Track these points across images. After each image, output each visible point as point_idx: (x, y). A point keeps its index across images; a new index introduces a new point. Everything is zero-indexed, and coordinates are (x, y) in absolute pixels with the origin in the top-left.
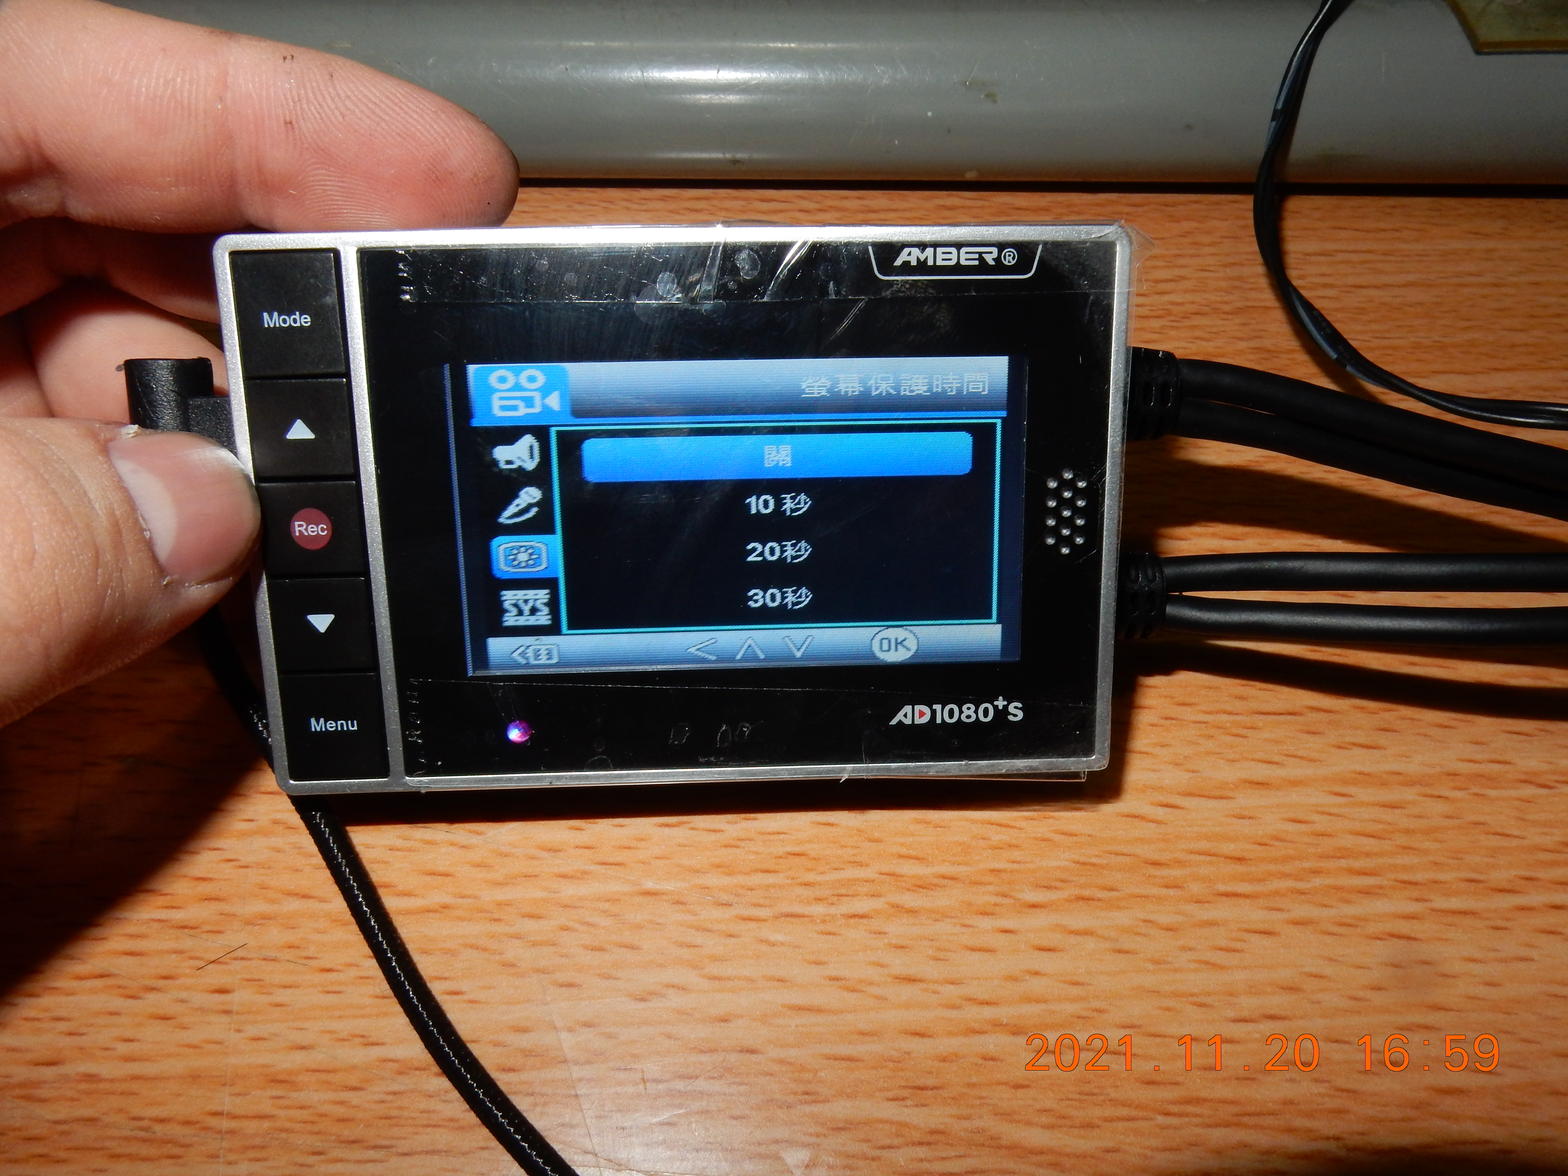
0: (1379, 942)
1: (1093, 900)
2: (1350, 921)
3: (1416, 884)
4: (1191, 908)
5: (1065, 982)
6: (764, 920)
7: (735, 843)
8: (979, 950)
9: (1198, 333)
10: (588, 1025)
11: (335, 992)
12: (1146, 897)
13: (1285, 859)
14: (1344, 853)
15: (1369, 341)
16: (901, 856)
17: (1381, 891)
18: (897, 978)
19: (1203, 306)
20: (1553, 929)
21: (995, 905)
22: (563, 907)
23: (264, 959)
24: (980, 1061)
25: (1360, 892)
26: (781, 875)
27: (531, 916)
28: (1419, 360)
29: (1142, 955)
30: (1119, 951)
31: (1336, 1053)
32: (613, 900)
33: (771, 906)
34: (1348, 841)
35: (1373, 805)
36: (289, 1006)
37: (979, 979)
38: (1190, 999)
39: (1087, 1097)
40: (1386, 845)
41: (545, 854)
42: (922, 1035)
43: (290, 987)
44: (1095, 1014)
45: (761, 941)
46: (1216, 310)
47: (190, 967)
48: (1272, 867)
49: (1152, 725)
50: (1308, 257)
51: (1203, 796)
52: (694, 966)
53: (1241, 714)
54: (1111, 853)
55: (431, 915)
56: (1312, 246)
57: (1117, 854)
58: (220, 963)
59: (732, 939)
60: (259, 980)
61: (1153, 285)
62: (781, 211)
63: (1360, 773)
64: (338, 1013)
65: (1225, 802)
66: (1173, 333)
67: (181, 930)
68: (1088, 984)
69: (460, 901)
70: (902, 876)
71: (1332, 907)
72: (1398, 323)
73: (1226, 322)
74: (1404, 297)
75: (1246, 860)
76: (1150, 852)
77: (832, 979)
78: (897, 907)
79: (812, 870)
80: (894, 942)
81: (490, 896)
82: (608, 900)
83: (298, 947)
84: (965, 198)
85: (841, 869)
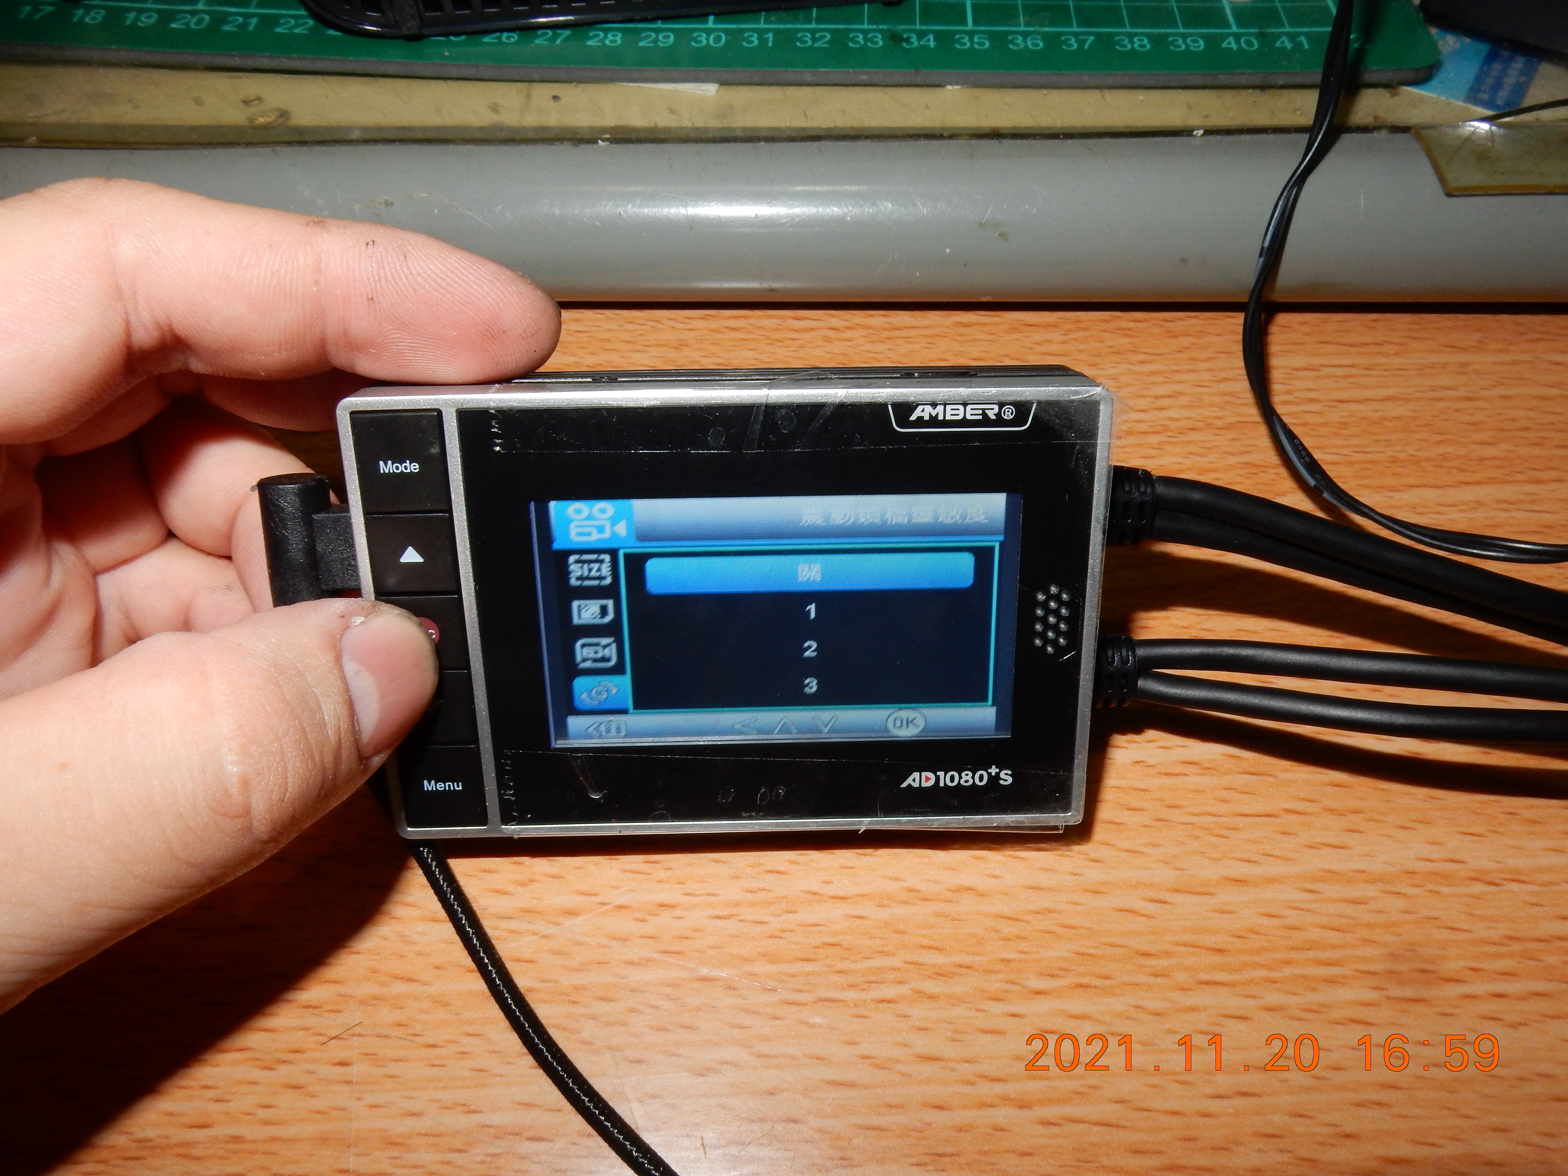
0: (1340, 1026)
1: (1090, 987)
2: (1315, 1007)
3: (1374, 974)
4: (1176, 995)
6: (805, 1004)
7: (778, 934)
8: (991, 1032)
9: (1192, 449)
10: (654, 1097)
11: (439, 1066)
12: (1137, 985)
13: (1259, 952)
14: (1312, 945)
15: (1349, 455)
16: (922, 947)
17: (1343, 980)
18: (919, 1057)
19: (1199, 421)
20: (1494, 1015)
21: (1006, 991)
22: (631, 991)
23: (378, 1036)
24: (991, 1132)
25: (1325, 981)
26: (819, 964)
27: (603, 999)
29: (1132, 1037)
31: (1301, 1127)
32: (674, 985)
33: (810, 992)
34: (1316, 934)
35: (1338, 900)
36: (400, 1077)
37: (990, 1058)
38: (1174, 1077)
39: (1083, 1164)
40: (1349, 938)
41: (614, 943)
42: (940, 1108)
43: (401, 1060)
44: (1091, 1090)
45: (802, 1023)
46: (1209, 426)
47: (316, 1043)
48: (1248, 958)
49: (1144, 826)
50: (1295, 372)
51: (1189, 893)
52: (745, 1045)
53: (1224, 816)
54: (1107, 945)
56: (1300, 361)
57: (1112, 946)
58: (340, 1039)
59: (778, 1022)
60: (375, 1054)
61: (1154, 400)
62: (812, 329)
63: (1328, 871)
64: (442, 1084)
65: (1208, 897)
66: (1169, 448)
67: (306, 1010)
69: (543, 985)
70: (924, 965)
71: (1300, 994)
72: (1375, 438)
73: (1219, 438)
74: (1382, 411)
75: (1225, 951)
76: (1140, 943)
77: (864, 1057)
78: (920, 993)
79: (846, 959)
80: (917, 1024)
81: (568, 980)
82: (670, 986)
83: (406, 1025)
84: (981, 315)
85: (871, 958)
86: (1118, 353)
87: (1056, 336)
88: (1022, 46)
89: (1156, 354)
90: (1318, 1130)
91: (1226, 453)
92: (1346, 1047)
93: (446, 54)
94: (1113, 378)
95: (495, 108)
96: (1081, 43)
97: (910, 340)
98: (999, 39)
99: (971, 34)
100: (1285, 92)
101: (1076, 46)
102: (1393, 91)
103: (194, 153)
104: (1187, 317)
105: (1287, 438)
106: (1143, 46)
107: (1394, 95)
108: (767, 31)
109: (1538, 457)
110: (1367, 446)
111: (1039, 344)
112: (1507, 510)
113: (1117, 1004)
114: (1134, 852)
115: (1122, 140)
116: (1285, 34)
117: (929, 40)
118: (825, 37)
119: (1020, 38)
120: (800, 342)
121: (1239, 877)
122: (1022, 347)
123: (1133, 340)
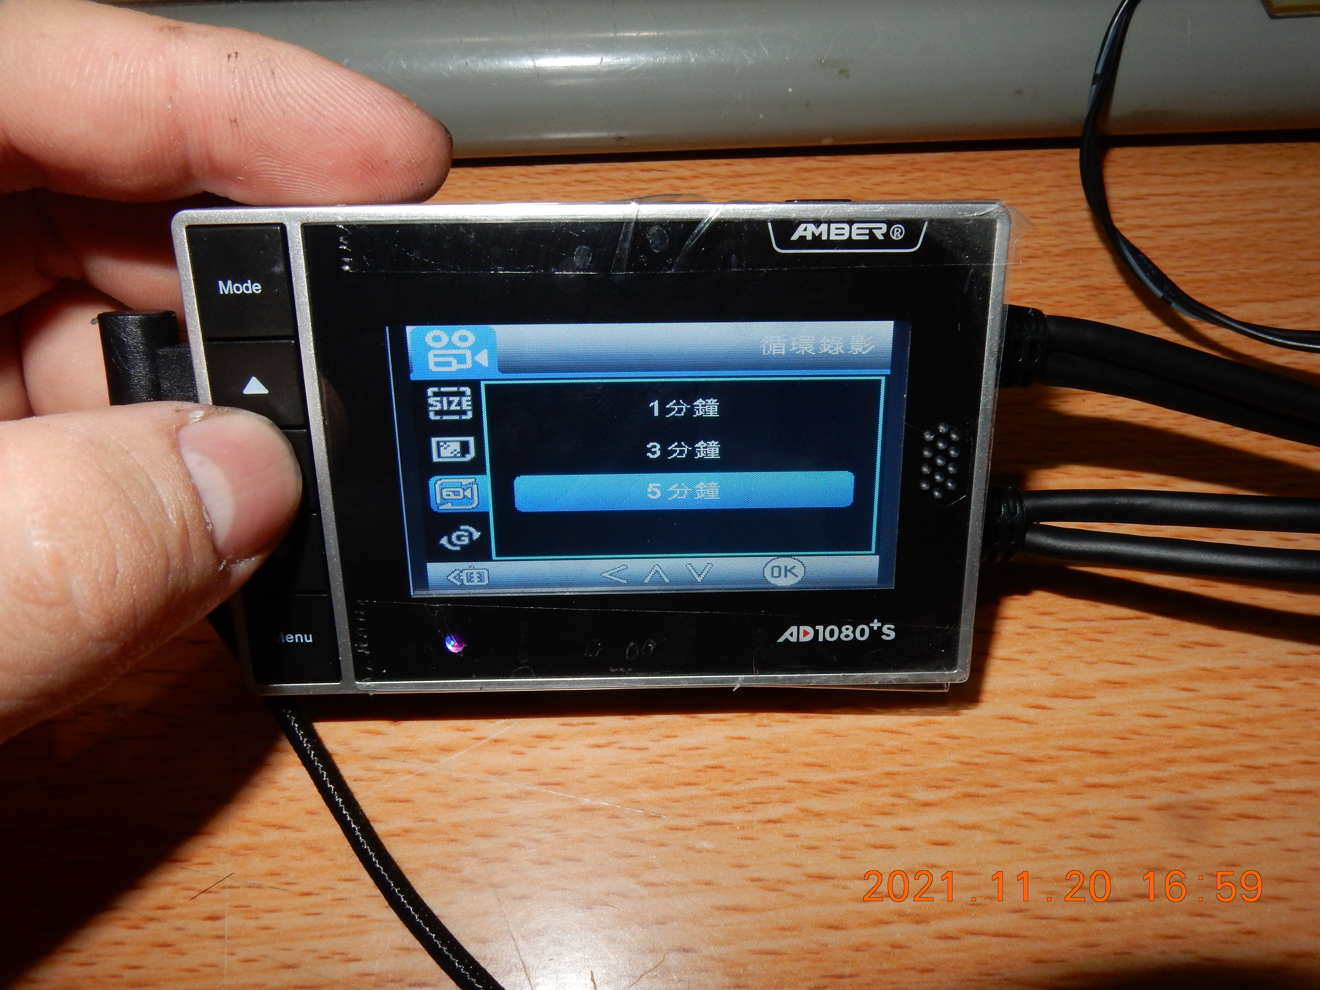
0: (1230, 823)
1: (978, 796)
3: (1259, 768)
4: (1066, 800)
6: (691, 829)
7: (660, 759)
8: (882, 847)
9: (1033, 275)
11: (314, 914)
12: (1024, 791)
13: (1143, 752)
14: (1194, 743)
16: (807, 765)
17: (1229, 776)
18: (810, 877)
19: (1036, 249)
21: (893, 805)
22: (512, 825)
23: (250, 887)
24: (889, 950)
25: (1210, 778)
26: (702, 787)
27: (483, 835)
28: (1229, 291)
29: (1024, 845)
30: (1004, 842)
31: (1201, 926)
32: (555, 817)
33: (695, 816)
34: (1197, 732)
35: (1217, 697)
36: (273, 928)
40: (1230, 734)
41: (492, 778)
42: (836, 928)
43: (274, 911)
44: (987, 901)
45: (689, 848)
46: (1047, 253)
47: (185, 898)
48: (1133, 759)
49: (1019, 634)
50: (1125, 202)
51: (1069, 697)
52: (632, 874)
54: (990, 753)
55: (395, 838)
56: (1128, 191)
57: (996, 753)
58: (211, 892)
59: (663, 848)
60: (247, 906)
62: (660, 179)
63: (1204, 669)
64: (318, 934)
65: (1086, 701)
68: (979, 874)
69: (420, 824)
70: (809, 783)
71: (1187, 793)
72: (1207, 258)
73: (1057, 264)
74: (1210, 234)
75: (1109, 753)
76: (1025, 750)
77: (754, 880)
78: (807, 811)
79: (729, 781)
80: (805, 843)
81: (445, 818)
82: (551, 818)
83: (279, 874)
84: (821, 161)
85: (754, 779)
87: (894, 177)
89: (991, 190)
91: (1064, 278)
92: (1238, 843)
97: (753, 186)
105: (1131, 254)
111: (876, 185)
113: (1005, 812)
114: (1010, 660)
121: (1117, 679)
122: (863, 188)
123: (967, 178)
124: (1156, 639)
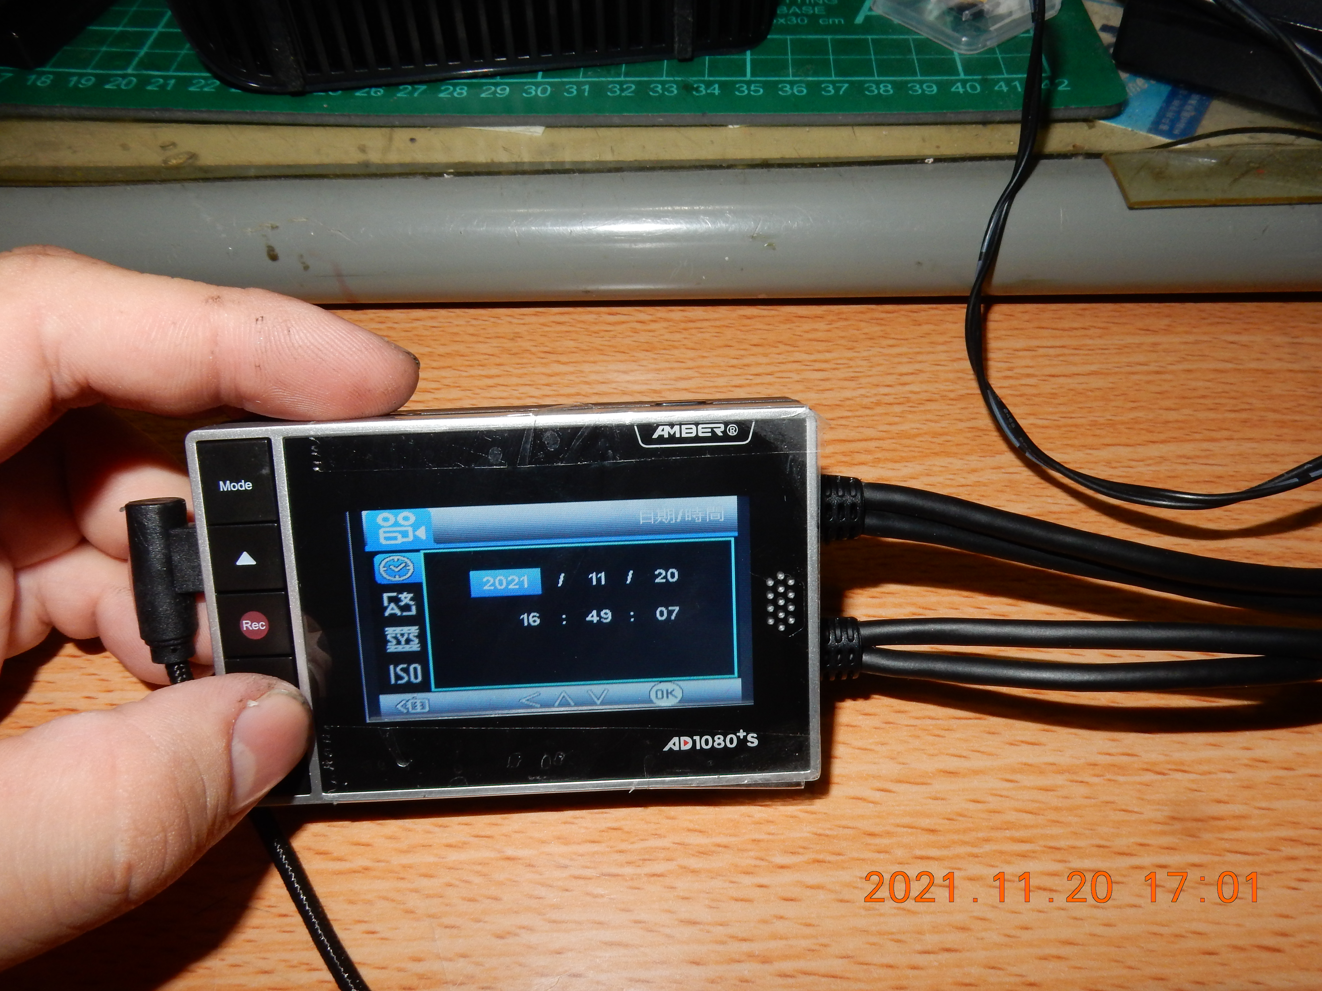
1: (825, 862)
2: (1009, 877)
3: (1058, 849)
5: (801, 924)
6: (590, 879)
8: (742, 900)
9: (929, 416)
10: (464, 956)
11: (288, 933)
12: (863, 860)
13: (966, 831)
14: (1009, 826)
15: (1058, 420)
16: (689, 830)
17: (1034, 855)
18: (682, 922)
19: (935, 394)
21: (755, 866)
22: (449, 869)
24: (738, 983)
25: (1019, 855)
26: (603, 845)
27: (426, 876)
29: (857, 903)
30: (842, 901)
31: (992, 977)
32: (484, 863)
33: (595, 868)
34: (1012, 816)
35: (1032, 788)
36: (256, 942)
37: (740, 922)
38: (890, 936)
40: (1040, 819)
42: (697, 963)
43: (258, 929)
44: (821, 948)
45: (588, 894)
46: (944, 397)
48: (956, 837)
49: (876, 728)
50: (1016, 353)
51: (910, 783)
52: (539, 913)
53: (941, 719)
54: (840, 827)
55: (357, 875)
56: (1020, 344)
57: (844, 827)
59: (567, 893)
61: (899, 377)
62: (623, 322)
63: (1025, 764)
64: (291, 947)
65: (924, 787)
66: (910, 416)
68: (817, 926)
69: (377, 864)
70: (689, 845)
71: (997, 867)
72: (1080, 405)
73: (951, 407)
74: (1086, 383)
75: (937, 831)
76: (868, 826)
77: (636, 922)
78: (685, 868)
79: (625, 841)
80: (681, 894)
81: (398, 860)
82: (480, 864)
84: (761, 309)
85: (646, 840)
86: (871, 339)
87: (822, 325)
88: (790, 92)
89: (902, 339)
90: (1007, 979)
91: (957, 420)
92: (1033, 910)
93: (325, 106)
94: (865, 359)
95: (363, 149)
96: (837, 89)
97: (702, 330)
98: (771, 87)
99: (749, 83)
100: (1002, 127)
101: (833, 92)
102: (1091, 124)
103: (120, 189)
104: (930, 308)
105: (998, 408)
106: (888, 91)
107: (1091, 127)
108: (584, 83)
109: (1213, 420)
110: (1073, 412)
111: (808, 331)
112: (1186, 464)
114: (866, 749)
115: (868, 168)
116: (1003, 80)
117: (714, 89)
118: (631, 87)
119: (788, 86)
120: (612, 333)
121: (952, 770)
122: (794, 335)
123: (883, 328)
124: (990, 736)
